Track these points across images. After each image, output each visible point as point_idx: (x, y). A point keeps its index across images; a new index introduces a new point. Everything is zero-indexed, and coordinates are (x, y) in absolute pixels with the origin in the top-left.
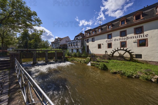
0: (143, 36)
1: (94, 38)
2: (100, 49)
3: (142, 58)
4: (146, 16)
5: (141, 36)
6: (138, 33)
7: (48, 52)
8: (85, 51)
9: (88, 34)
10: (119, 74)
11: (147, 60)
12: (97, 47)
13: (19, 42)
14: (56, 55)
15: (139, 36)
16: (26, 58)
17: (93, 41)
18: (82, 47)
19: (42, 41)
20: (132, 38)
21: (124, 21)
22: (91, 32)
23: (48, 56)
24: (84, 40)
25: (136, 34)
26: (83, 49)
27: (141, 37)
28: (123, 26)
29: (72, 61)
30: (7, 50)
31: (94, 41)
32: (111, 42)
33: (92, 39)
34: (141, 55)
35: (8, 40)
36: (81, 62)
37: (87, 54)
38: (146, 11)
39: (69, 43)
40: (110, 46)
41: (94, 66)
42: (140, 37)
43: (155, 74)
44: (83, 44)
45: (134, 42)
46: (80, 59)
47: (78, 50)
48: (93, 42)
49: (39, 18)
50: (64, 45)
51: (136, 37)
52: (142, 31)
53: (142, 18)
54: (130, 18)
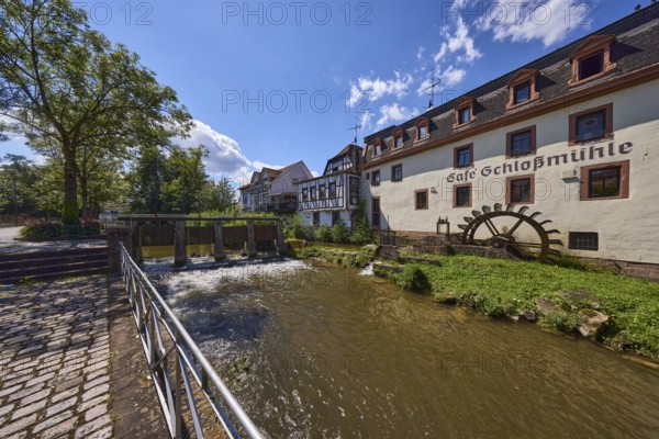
0: (606, 152)
1: (400, 166)
2: (422, 212)
3: (597, 249)
4: (630, 57)
5: (601, 150)
6: (587, 136)
7: (227, 225)
8: (367, 221)
9: (378, 148)
10: (466, 305)
11: (619, 257)
12: (413, 201)
13: (133, 189)
14: (251, 235)
15: (591, 150)
16: (153, 245)
17: (397, 176)
18: (352, 203)
19: (206, 182)
20: (557, 163)
21: (528, 84)
22: (388, 139)
23: (224, 239)
24: (360, 175)
25: (577, 143)
26: (357, 214)
27: (600, 154)
28: (522, 109)
29: (307, 258)
30: (98, 218)
31: (400, 180)
32: (469, 180)
33: (394, 168)
34: (596, 234)
35: (100, 186)
36: (340, 261)
37: (372, 232)
38: (631, 33)
39: (304, 189)
40: (462, 196)
41: (383, 276)
42: (596, 153)
43: (598, 310)
44: (358, 192)
45: (567, 180)
46: (340, 251)
47: (336, 216)
48: (398, 184)
49: (184, 107)
50: (287, 197)
51: (578, 157)
52: (604, 128)
53: (608, 65)
54: (554, 68)
